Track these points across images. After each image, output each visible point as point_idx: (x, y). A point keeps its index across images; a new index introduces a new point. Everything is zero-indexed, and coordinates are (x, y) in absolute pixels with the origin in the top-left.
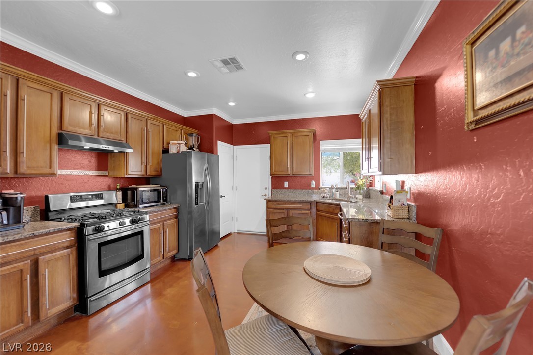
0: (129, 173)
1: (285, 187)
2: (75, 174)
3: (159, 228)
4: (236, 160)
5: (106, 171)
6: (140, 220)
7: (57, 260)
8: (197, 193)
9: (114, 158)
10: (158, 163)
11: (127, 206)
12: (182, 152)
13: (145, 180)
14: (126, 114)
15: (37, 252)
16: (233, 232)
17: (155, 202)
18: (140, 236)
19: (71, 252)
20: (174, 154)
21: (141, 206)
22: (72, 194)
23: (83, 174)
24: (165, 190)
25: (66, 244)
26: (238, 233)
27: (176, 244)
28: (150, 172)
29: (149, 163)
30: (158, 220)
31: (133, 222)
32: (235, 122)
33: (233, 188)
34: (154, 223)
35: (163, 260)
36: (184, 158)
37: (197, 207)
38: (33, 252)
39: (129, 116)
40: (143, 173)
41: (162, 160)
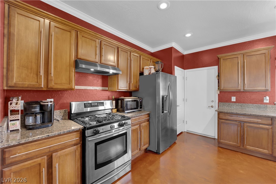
0: (119, 89)
1: (233, 100)
2: (89, 89)
3: (137, 129)
4: (186, 80)
5: (107, 87)
6: (125, 123)
7: (66, 155)
8: (163, 104)
9: (111, 79)
10: (137, 81)
11: (118, 111)
12: (152, 74)
13: (129, 93)
14: (118, 48)
15: (52, 149)
16: (183, 131)
17: (135, 109)
18: (125, 136)
19: (77, 149)
20: (147, 75)
21: (126, 112)
22: (85, 102)
23: (94, 89)
24: (141, 101)
25: (73, 143)
26: (187, 133)
27: (148, 140)
28: (132, 88)
29: (132, 82)
30: (137, 123)
31: (120, 125)
32: (185, 53)
33: (184, 100)
34: (134, 125)
35: (140, 152)
36: (154, 78)
37: (163, 114)
38: (49, 149)
39: (120, 49)
40: (128, 89)
41: (139, 80)
